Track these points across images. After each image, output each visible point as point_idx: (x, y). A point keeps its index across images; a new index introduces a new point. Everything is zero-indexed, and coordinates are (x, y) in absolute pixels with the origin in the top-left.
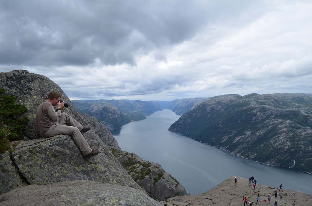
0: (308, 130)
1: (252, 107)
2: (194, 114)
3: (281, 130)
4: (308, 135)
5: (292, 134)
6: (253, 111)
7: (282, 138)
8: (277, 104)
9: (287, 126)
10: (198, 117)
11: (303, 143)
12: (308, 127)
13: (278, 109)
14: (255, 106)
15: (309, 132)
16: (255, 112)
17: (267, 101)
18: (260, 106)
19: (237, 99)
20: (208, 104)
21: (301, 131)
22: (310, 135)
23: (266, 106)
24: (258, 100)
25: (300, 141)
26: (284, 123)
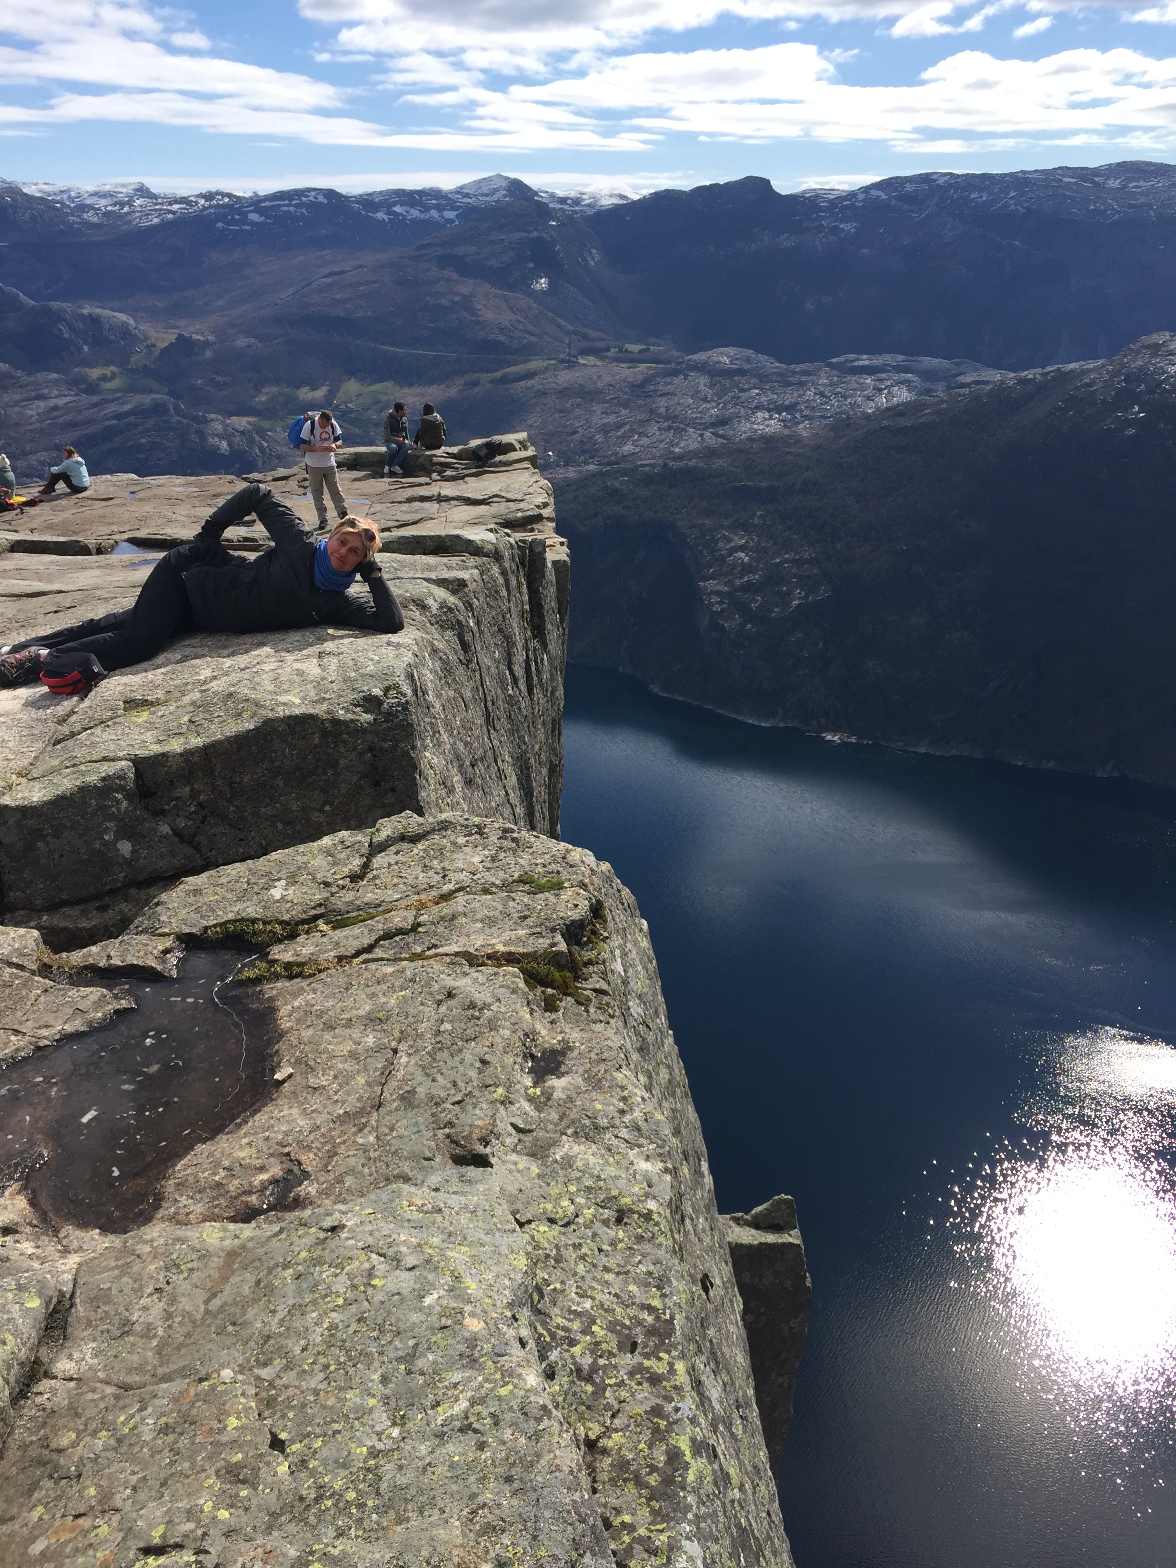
0: (56, 392)
4: (61, 420)
12: (55, 376)
15: (61, 402)
21: (17, 397)
22: (68, 418)
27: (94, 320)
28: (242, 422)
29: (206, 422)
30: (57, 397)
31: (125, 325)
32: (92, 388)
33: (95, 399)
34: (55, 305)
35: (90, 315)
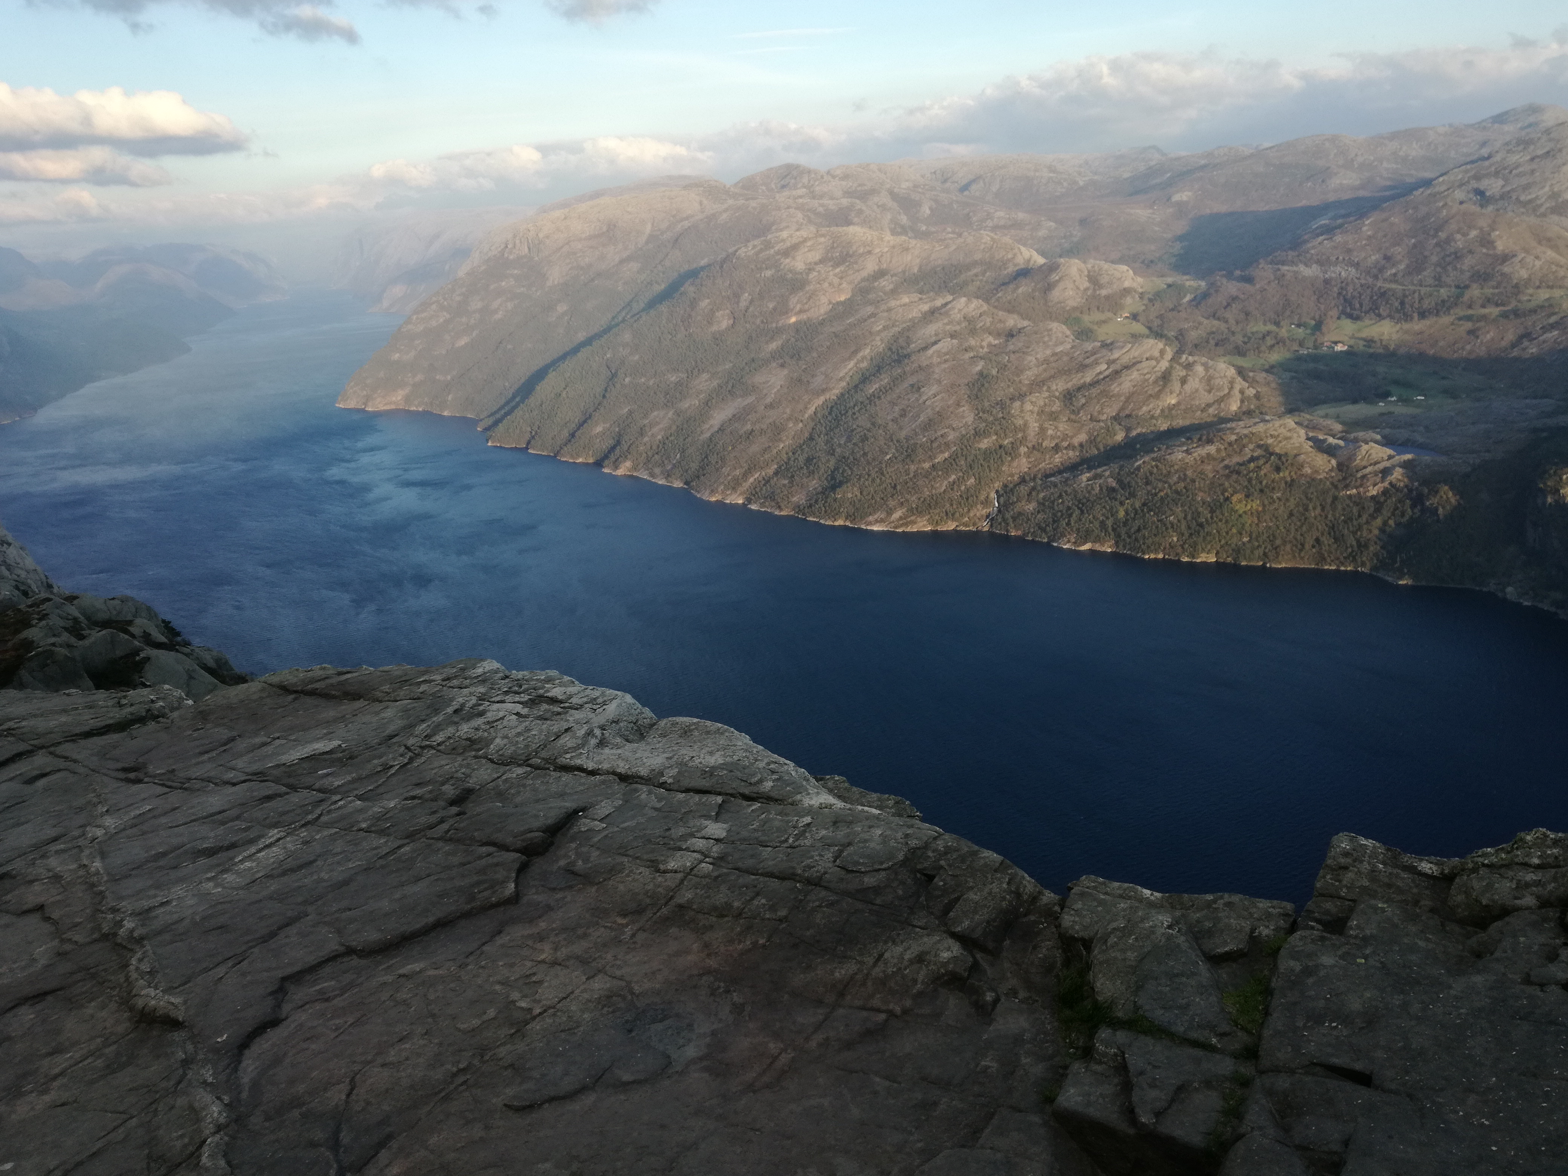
1: (783, 241)
2: (476, 304)
3: (930, 352)
4: (1056, 365)
5: (979, 368)
6: (788, 261)
7: (935, 389)
8: (904, 219)
9: (958, 328)
10: (499, 316)
13: (913, 242)
14: (798, 233)
16: (799, 263)
17: (858, 201)
18: (824, 230)
19: (705, 202)
20: (547, 237)
21: (1020, 344)
22: (1062, 363)
23: (851, 229)
24: (815, 203)
25: (1021, 395)
26: (943, 310)
29: (1189, 364)
30: (1055, 344)
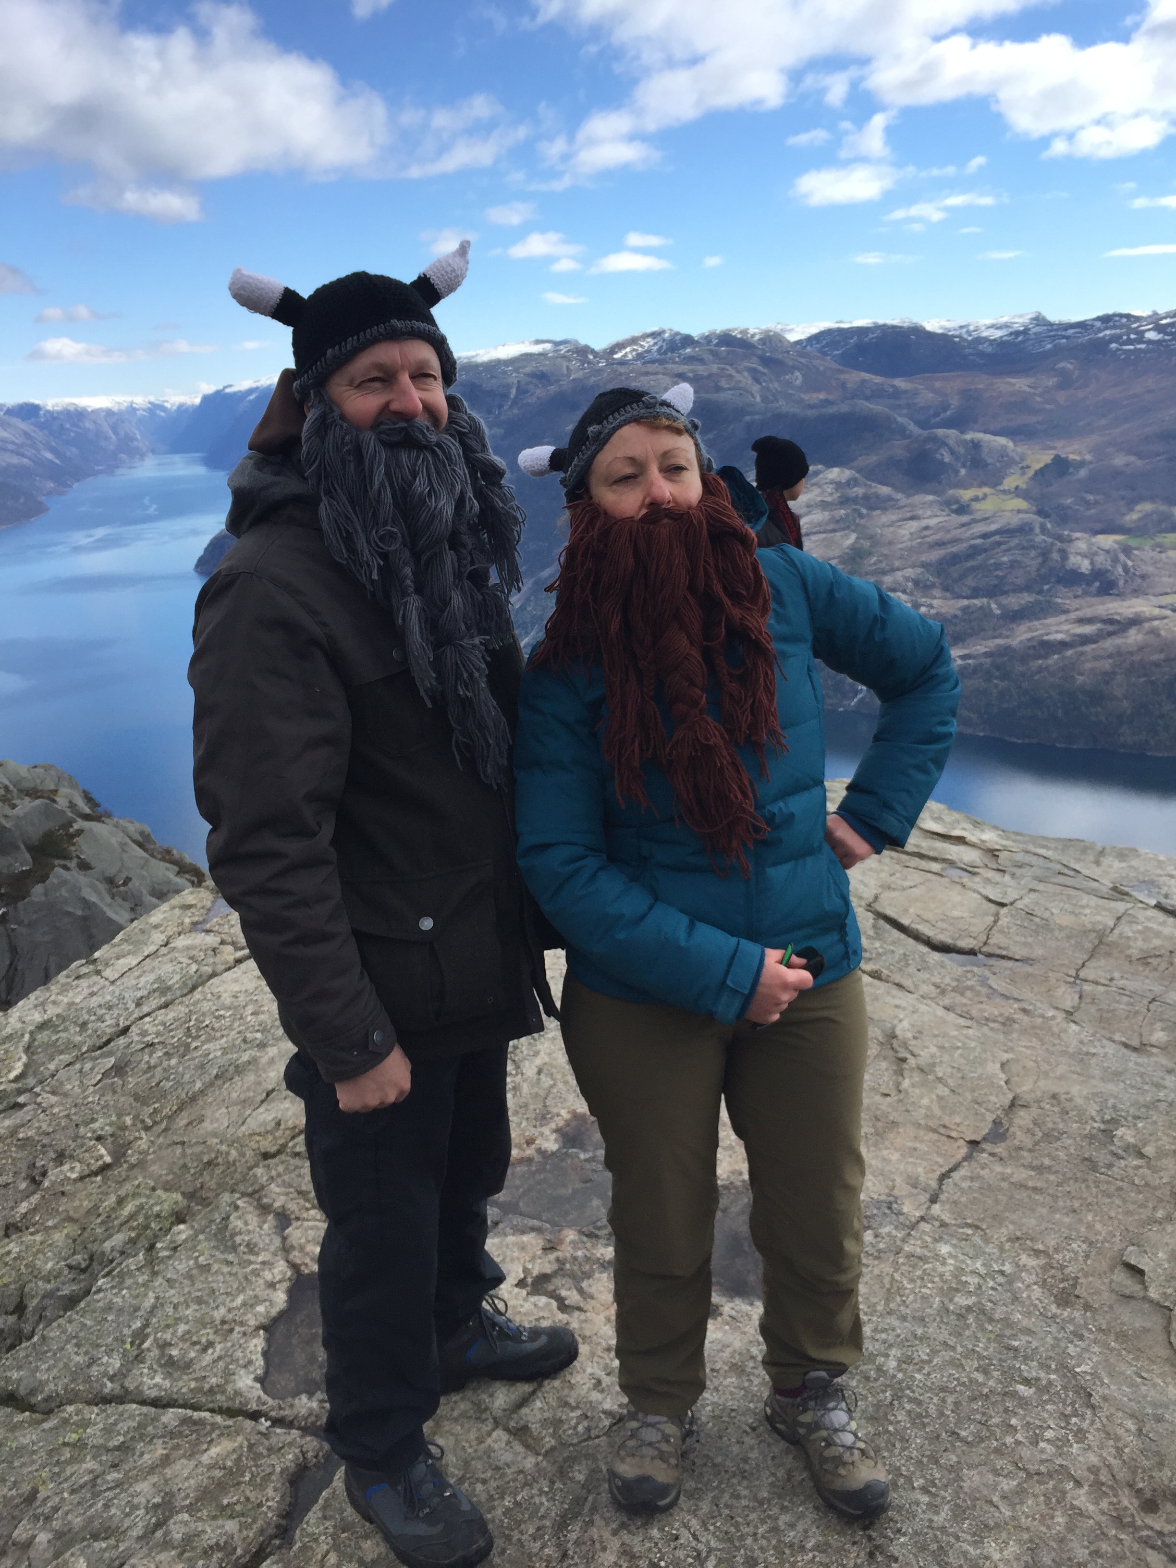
0: (929, 513)
9: (829, 499)
11: (907, 579)
12: (931, 498)
15: (933, 522)
21: (894, 517)
25: (893, 570)
27: (976, 445)
28: (1108, 541)
29: (1070, 541)
30: (930, 517)
31: (1004, 448)
32: (962, 509)
33: (965, 519)
34: (940, 432)
35: (972, 441)
